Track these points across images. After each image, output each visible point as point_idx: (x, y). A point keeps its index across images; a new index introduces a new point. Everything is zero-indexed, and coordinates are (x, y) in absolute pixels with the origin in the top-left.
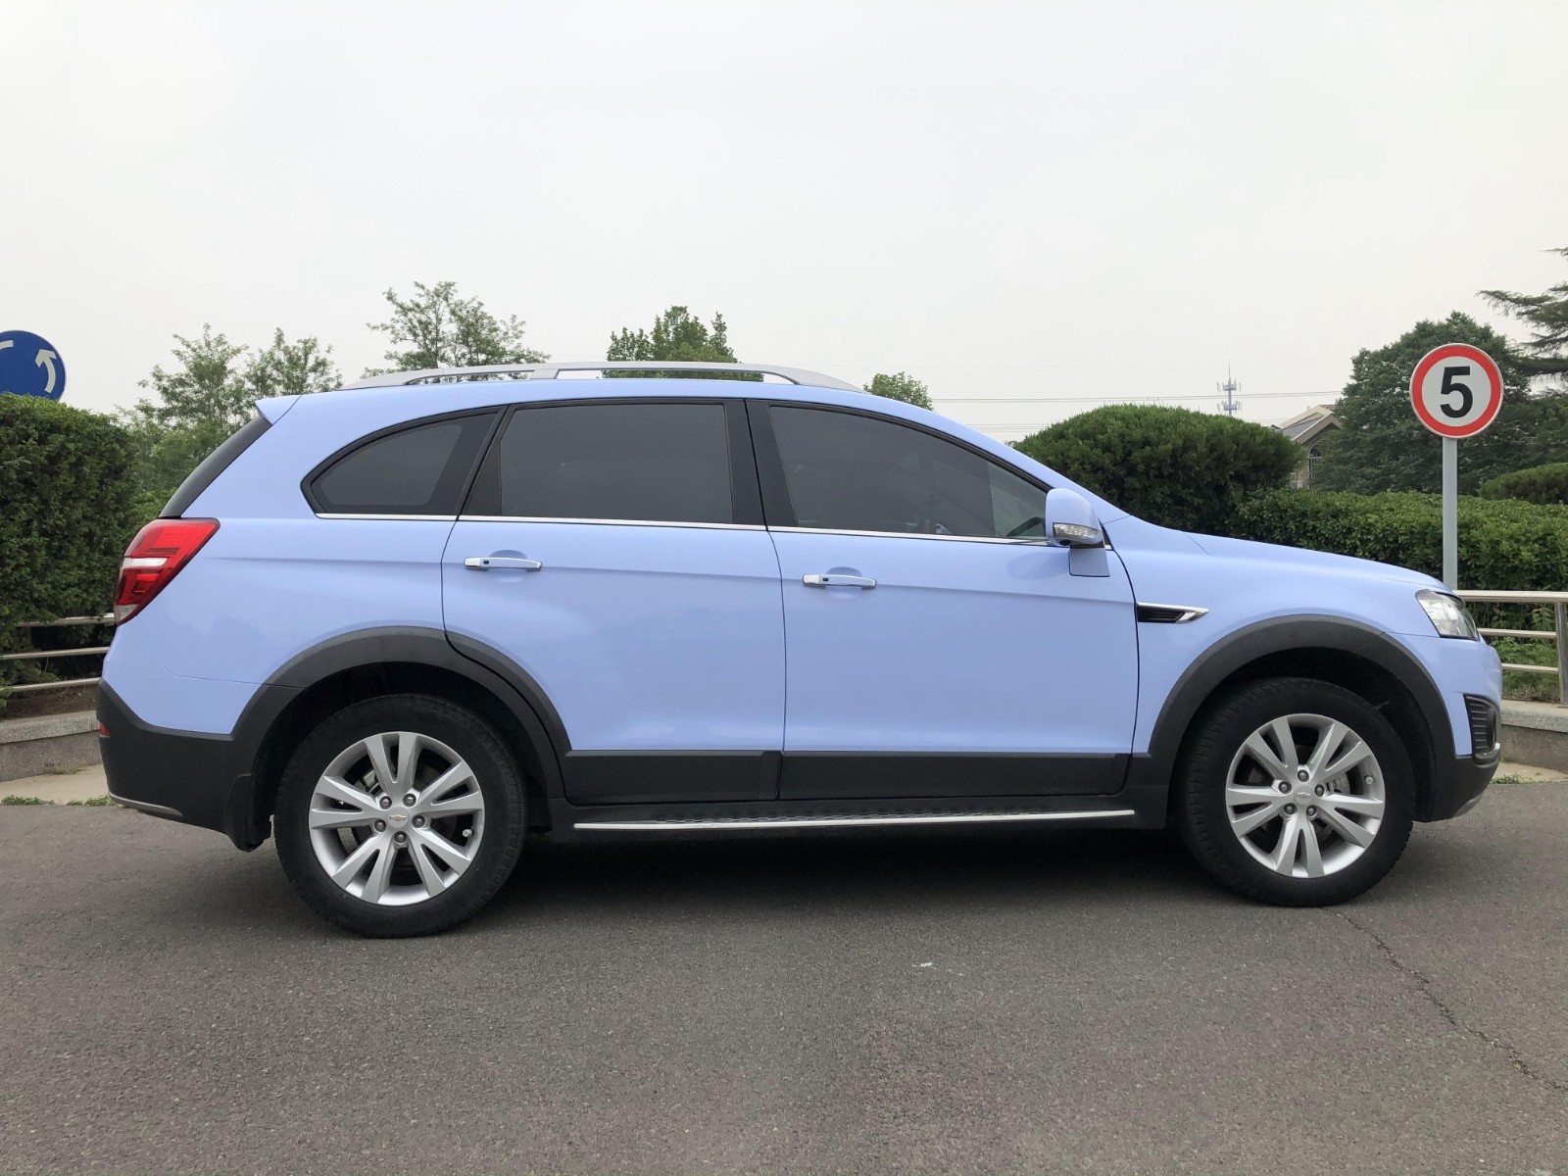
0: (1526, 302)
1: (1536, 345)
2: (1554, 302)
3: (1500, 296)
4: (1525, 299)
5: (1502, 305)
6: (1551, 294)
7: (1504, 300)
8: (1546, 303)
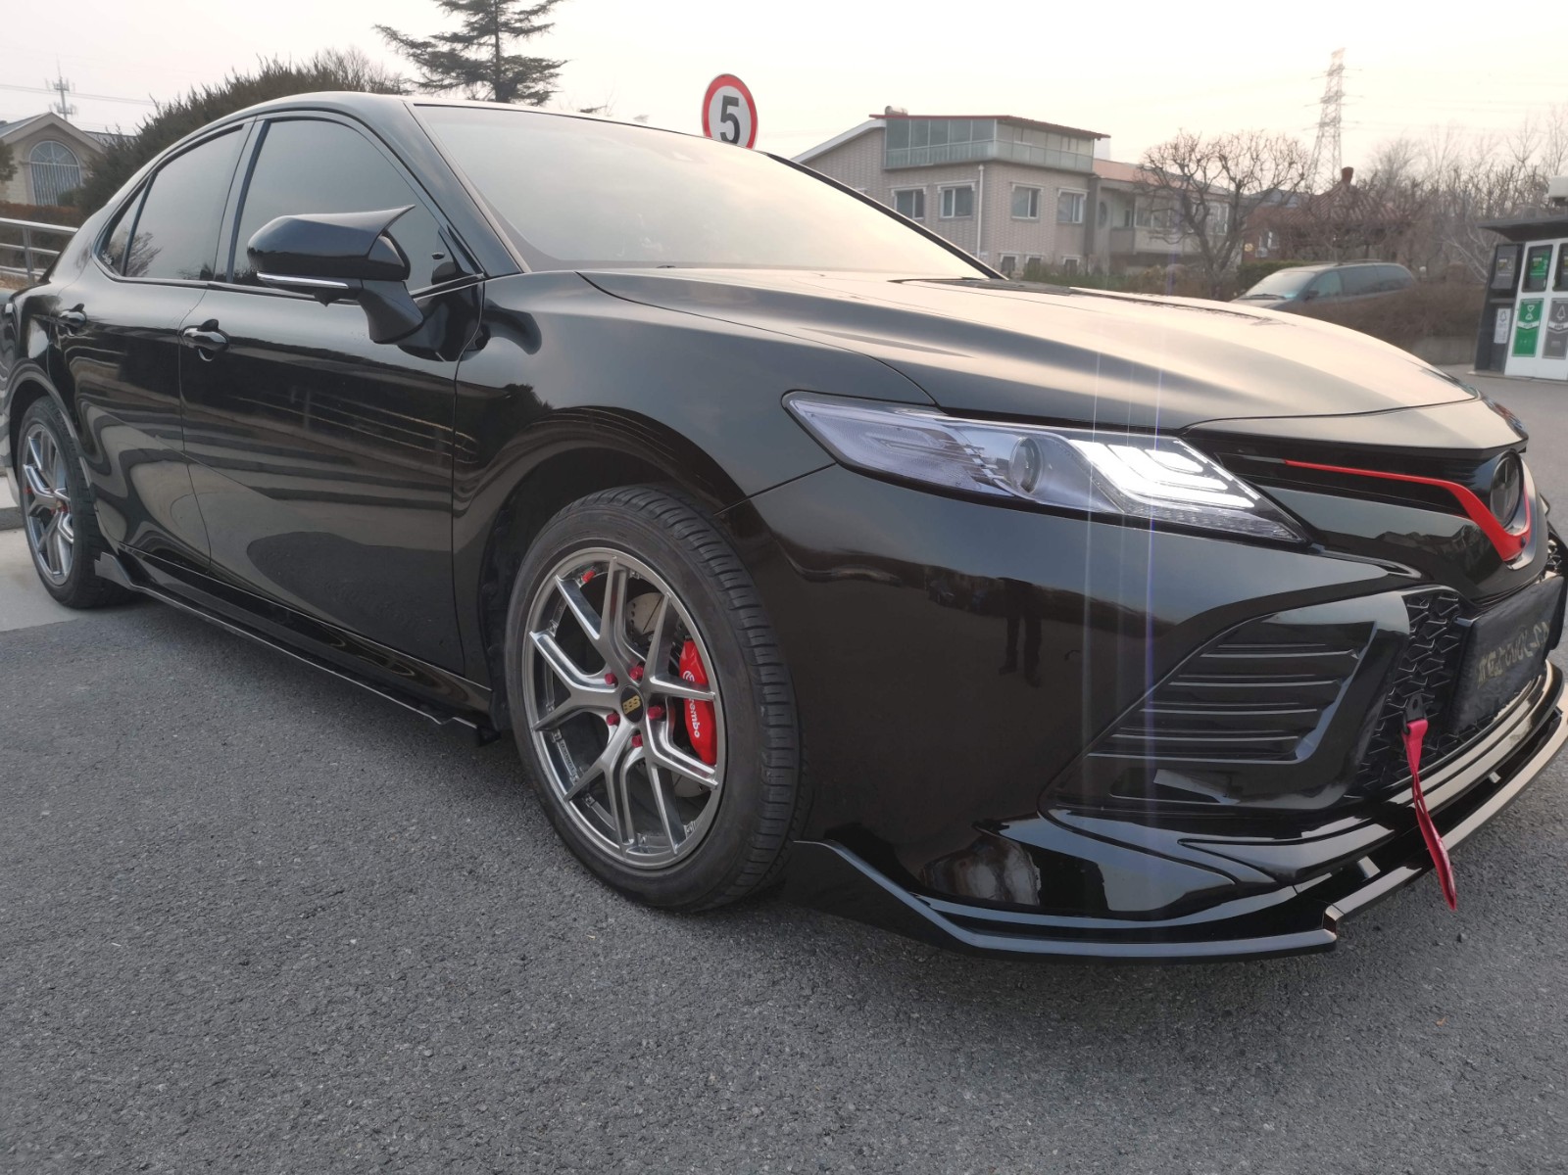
0: (413, 45)
1: (424, 85)
2: (437, 50)
3: (393, 35)
4: (412, 41)
5: (394, 42)
6: (433, 41)
7: (395, 39)
8: (429, 50)
